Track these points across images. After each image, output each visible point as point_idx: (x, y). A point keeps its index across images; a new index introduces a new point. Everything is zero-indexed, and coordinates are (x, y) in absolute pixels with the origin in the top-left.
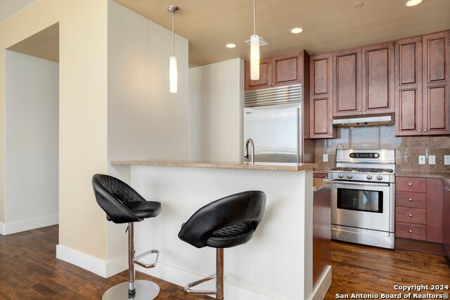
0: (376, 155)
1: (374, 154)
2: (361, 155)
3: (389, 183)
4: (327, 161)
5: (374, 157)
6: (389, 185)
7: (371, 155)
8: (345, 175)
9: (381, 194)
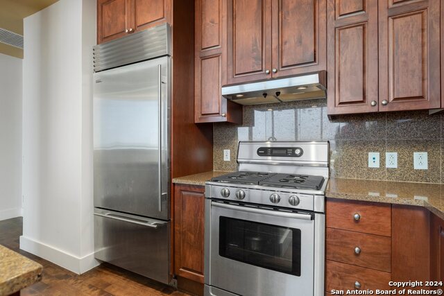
0: (298, 152)
1: (294, 149)
2: (274, 152)
3: (312, 213)
4: (229, 160)
5: (294, 155)
6: (313, 218)
7: (290, 152)
8: (232, 190)
9: (296, 234)
